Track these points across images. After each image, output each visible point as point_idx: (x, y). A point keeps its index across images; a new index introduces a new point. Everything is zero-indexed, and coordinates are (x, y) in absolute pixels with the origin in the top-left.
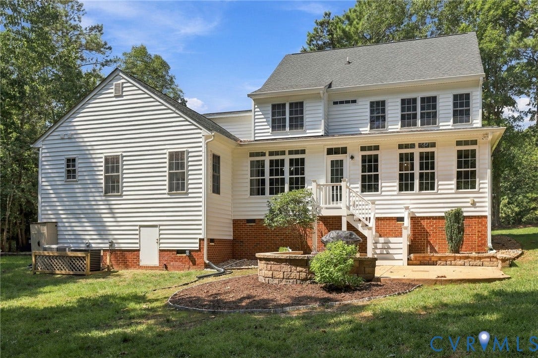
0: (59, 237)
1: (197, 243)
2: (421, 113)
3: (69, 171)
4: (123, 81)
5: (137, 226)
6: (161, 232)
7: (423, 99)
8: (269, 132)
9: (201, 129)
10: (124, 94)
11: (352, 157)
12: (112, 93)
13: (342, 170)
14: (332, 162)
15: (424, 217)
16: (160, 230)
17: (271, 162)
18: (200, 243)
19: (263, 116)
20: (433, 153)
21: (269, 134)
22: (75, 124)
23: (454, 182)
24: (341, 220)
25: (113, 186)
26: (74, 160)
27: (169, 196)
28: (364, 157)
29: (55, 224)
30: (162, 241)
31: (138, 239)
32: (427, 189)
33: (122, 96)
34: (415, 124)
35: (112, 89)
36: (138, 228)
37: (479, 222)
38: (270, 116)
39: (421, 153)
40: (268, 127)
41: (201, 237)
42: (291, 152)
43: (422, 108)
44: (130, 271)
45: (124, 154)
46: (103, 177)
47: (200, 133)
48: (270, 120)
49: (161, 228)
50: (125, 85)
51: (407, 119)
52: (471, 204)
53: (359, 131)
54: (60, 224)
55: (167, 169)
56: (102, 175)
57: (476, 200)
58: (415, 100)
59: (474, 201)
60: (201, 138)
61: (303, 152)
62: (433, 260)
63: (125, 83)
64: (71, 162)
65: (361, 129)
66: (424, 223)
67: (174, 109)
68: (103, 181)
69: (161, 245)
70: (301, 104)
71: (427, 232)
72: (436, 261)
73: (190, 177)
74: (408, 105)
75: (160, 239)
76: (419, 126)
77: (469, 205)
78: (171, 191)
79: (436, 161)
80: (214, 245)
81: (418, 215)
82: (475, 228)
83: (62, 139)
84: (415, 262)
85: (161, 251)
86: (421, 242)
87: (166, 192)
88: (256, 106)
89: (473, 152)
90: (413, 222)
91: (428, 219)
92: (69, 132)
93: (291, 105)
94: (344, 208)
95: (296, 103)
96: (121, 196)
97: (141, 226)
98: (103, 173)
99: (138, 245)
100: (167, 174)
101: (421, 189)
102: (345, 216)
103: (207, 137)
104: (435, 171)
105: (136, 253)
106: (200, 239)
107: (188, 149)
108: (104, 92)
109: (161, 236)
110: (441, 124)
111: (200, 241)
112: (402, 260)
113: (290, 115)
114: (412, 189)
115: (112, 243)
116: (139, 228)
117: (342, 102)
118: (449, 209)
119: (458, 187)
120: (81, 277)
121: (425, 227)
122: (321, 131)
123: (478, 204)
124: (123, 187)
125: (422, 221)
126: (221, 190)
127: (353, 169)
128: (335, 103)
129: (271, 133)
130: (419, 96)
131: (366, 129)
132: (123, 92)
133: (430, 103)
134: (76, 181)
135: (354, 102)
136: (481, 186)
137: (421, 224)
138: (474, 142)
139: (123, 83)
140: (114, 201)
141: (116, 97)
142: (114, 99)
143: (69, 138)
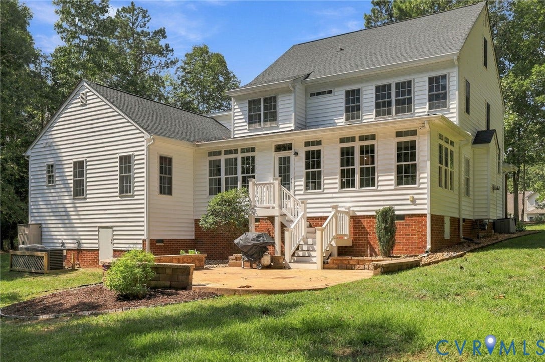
0: (43, 237)
1: (141, 244)
2: (396, 100)
3: (50, 177)
4: (87, 90)
5: (96, 227)
6: (115, 233)
7: (397, 85)
8: (246, 129)
9: (144, 133)
10: (88, 102)
11: (296, 154)
12: (79, 102)
13: (288, 167)
14: (280, 159)
15: (364, 216)
16: (114, 231)
17: (226, 160)
18: (143, 244)
19: (241, 113)
20: (373, 146)
21: (246, 131)
22: (53, 133)
23: (393, 177)
24: (274, 220)
25: (79, 190)
26: (52, 166)
27: (120, 199)
28: (307, 153)
29: (40, 226)
30: (115, 241)
31: (97, 239)
32: (368, 185)
33: (86, 105)
34: (389, 113)
35: (79, 98)
36: (97, 229)
37: (418, 221)
38: (247, 112)
39: (362, 147)
40: (245, 124)
41: (143, 237)
42: (243, 151)
43: (397, 94)
44: (90, 269)
45: (88, 159)
46: (72, 181)
47: (143, 137)
48: (247, 116)
49: (115, 229)
50: (88, 94)
51: (382, 107)
52: (411, 201)
53: (335, 123)
54: (44, 226)
55: (118, 173)
56: (72, 179)
57: (416, 197)
58: (389, 86)
59: (413, 197)
60: (144, 141)
61: (253, 150)
62: (351, 263)
63: (88, 92)
64: (50, 168)
65: (336, 121)
66: (365, 222)
67: (123, 115)
68: (72, 185)
69: (115, 245)
70: (275, 98)
71: (368, 233)
72: (355, 265)
73: (136, 180)
74: (382, 92)
75: (114, 239)
76: (394, 114)
77: (409, 202)
78: (122, 194)
79: (375, 155)
80: (163, 246)
81: (358, 214)
82: (415, 227)
83: (45, 147)
84: (332, 266)
85: (115, 251)
86: (361, 242)
87: (117, 194)
88: (235, 104)
89: (413, 143)
90: (354, 221)
91: (369, 218)
92: (49, 141)
93: (265, 100)
94: (277, 208)
95: (270, 98)
96: (85, 199)
97: (100, 227)
98: (72, 177)
99: (97, 245)
100: (118, 177)
101: (362, 186)
102: (277, 216)
103: (148, 141)
104: (375, 165)
105: (96, 252)
106: (143, 240)
107: (134, 153)
108: (73, 102)
109: (115, 237)
110: (416, 111)
111: (143, 242)
112: (316, 263)
113: (264, 110)
114: (353, 186)
115: (79, 243)
116: (99, 229)
117: (319, 94)
118: (381, 208)
119: (399, 183)
120: (38, 275)
121: (365, 226)
122: (291, 125)
123: (418, 202)
124: (87, 190)
125: (362, 221)
126: (174, 191)
127: (298, 166)
128: (312, 95)
129: (248, 130)
130: (393, 82)
131: (341, 121)
132: (86, 101)
133: (405, 88)
134: (54, 186)
135: (330, 92)
136: (422, 181)
137: (362, 223)
138: (414, 133)
139: (87, 92)
140: (80, 204)
141: (82, 105)
142: (81, 108)
143: (50, 146)
